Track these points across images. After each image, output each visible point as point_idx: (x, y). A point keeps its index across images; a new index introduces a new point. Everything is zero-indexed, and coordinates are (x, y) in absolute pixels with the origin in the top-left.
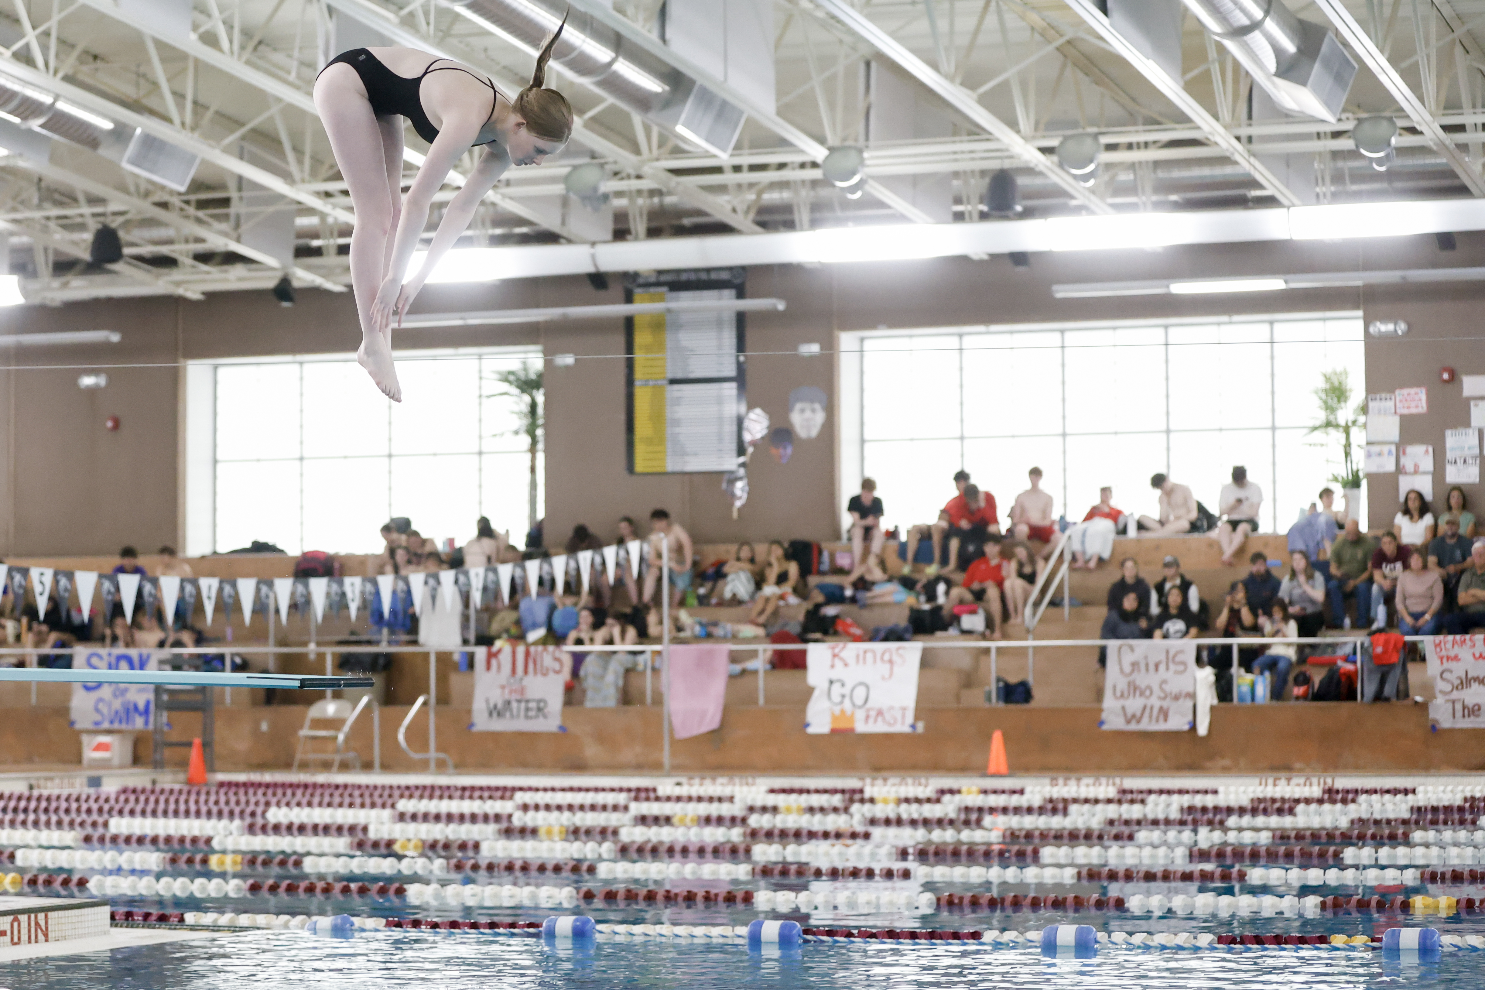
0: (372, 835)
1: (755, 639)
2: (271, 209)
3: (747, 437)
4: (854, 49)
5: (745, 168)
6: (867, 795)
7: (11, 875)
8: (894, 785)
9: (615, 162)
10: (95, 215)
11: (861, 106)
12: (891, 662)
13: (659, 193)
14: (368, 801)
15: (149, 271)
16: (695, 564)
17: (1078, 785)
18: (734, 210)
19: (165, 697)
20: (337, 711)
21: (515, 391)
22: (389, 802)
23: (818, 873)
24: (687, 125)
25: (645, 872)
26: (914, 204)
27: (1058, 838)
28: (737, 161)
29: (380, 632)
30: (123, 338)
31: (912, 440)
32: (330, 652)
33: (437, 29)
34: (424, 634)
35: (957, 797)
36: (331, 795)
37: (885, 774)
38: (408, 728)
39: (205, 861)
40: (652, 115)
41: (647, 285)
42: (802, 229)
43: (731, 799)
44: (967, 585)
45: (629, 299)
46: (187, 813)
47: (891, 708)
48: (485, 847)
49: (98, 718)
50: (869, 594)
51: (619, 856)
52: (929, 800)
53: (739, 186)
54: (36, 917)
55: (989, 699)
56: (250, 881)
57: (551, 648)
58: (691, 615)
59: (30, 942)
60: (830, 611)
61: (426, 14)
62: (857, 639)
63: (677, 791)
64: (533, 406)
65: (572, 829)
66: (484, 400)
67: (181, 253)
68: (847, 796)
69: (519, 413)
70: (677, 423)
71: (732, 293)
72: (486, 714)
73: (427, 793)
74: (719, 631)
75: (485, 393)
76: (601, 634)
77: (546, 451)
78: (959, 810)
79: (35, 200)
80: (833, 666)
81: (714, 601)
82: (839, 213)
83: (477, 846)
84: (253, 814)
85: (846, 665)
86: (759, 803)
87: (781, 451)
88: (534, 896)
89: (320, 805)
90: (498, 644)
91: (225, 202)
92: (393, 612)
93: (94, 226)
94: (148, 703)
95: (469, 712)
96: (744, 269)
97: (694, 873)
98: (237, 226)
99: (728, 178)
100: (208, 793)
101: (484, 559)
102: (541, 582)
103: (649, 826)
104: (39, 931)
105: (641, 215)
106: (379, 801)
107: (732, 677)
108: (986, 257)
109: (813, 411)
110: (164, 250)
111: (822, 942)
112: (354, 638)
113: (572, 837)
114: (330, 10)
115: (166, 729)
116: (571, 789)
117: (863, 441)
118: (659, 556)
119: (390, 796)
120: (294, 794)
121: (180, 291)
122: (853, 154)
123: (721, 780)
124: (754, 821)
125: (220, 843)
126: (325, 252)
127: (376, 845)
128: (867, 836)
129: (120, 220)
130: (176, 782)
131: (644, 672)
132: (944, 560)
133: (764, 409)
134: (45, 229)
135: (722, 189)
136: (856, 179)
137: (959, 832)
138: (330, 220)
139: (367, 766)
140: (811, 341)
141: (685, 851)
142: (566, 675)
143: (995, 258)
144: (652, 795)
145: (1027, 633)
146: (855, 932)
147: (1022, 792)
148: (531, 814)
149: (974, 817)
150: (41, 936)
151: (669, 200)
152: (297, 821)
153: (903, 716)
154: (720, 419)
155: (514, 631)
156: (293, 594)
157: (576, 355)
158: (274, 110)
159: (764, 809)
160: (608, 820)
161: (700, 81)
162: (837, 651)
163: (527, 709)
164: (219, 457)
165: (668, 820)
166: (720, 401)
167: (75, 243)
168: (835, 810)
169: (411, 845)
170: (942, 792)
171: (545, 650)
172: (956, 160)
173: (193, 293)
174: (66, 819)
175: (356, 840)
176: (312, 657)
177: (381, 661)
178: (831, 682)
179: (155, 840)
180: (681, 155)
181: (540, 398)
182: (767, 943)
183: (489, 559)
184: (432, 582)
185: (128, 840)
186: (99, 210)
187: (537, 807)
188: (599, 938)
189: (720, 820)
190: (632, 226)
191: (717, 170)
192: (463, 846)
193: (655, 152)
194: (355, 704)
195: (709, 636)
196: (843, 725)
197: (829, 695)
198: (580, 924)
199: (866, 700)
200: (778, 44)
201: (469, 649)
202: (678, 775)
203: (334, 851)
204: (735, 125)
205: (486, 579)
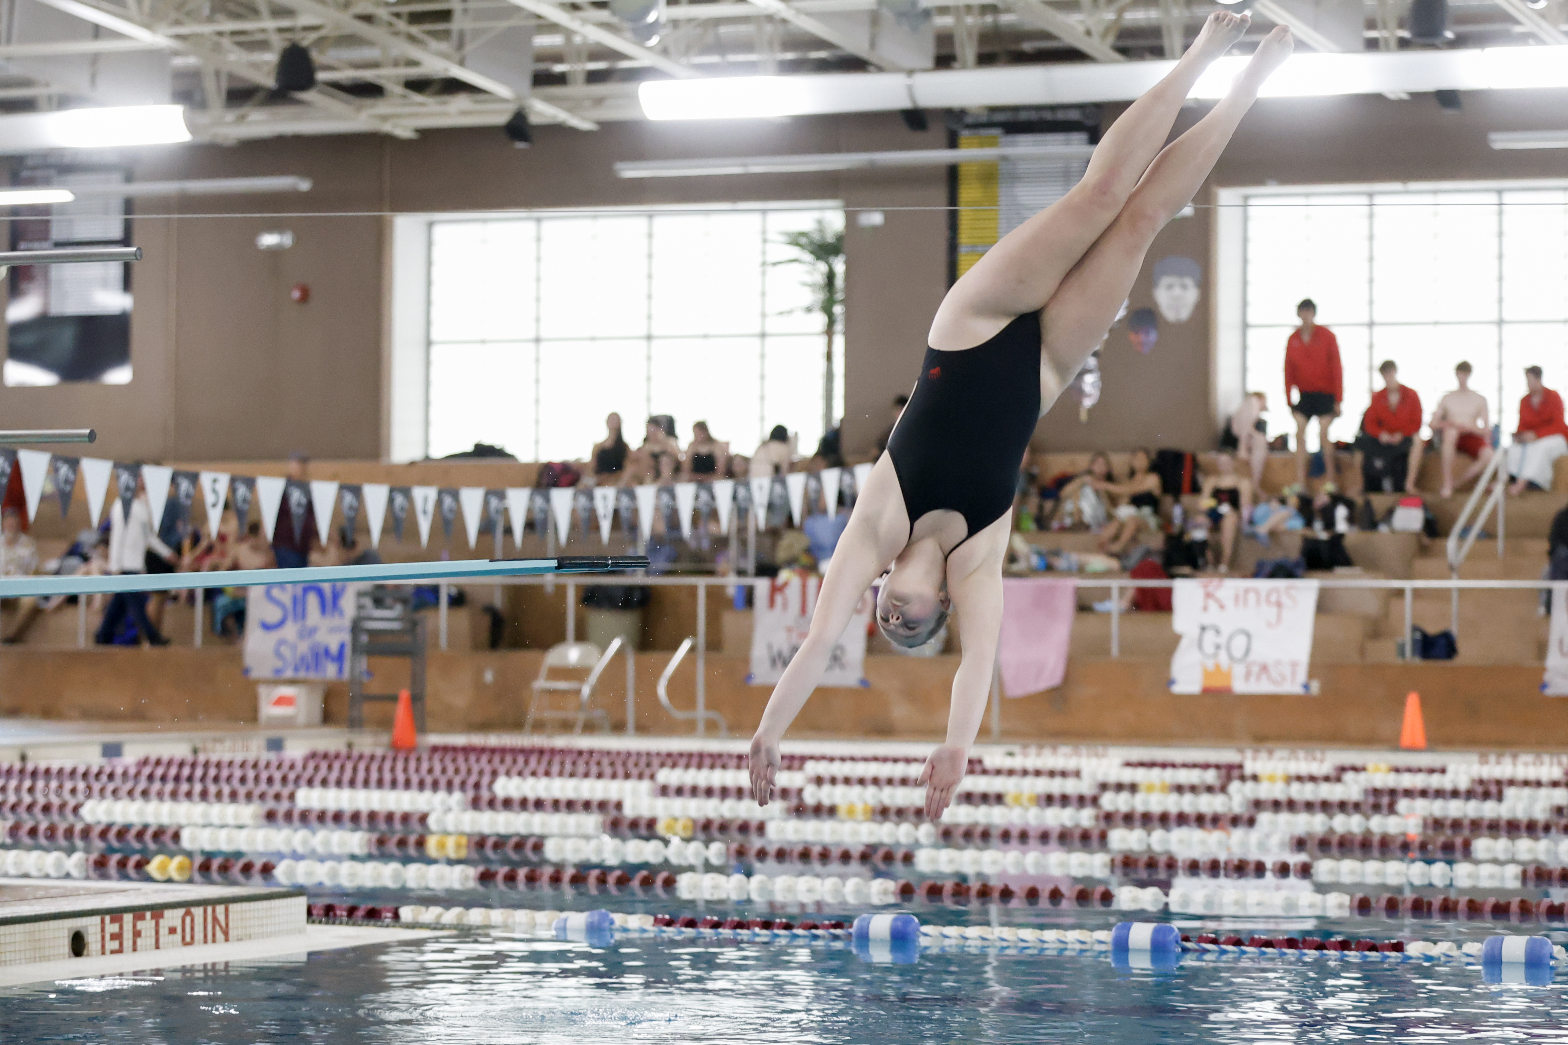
0: (628, 812)
1: (1107, 574)
2: (504, 24)
6: (1249, 769)
7: (178, 860)
8: (1281, 759)
10: (281, 30)
12: (1279, 605)
13: (994, 9)
14: (620, 770)
15: (347, 102)
16: (1031, 477)
17: (1514, 764)
18: (1088, 33)
19: (364, 639)
20: (582, 657)
21: (808, 257)
22: (647, 772)
23: (1193, 869)
25: (973, 863)
26: (1316, 28)
27: (1494, 828)
30: (315, 184)
32: (572, 583)
35: (1362, 776)
36: (574, 763)
37: (1269, 745)
38: (671, 680)
39: (421, 843)
41: (977, 126)
43: (1077, 774)
45: (953, 143)
46: (394, 784)
47: (1278, 663)
48: (772, 829)
49: (279, 664)
51: (941, 842)
52: (1327, 779)
53: (1095, 2)
54: (214, 911)
55: (1401, 652)
56: (481, 868)
58: (1028, 541)
59: (205, 942)
63: (1009, 763)
64: (831, 277)
65: (879, 807)
66: (770, 269)
67: (388, 78)
68: (1224, 772)
69: (812, 286)
71: (1082, 137)
72: (767, 664)
73: (694, 761)
74: (1061, 563)
75: (771, 259)
77: (847, 334)
78: (1366, 792)
79: (206, 11)
80: (1205, 608)
81: (1055, 523)
83: (761, 828)
84: (477, 786)
85: (1222, 607)
86: (1113, 780)
87: (1142, 337)
88: (838, 890)
89: (561, 774)
90: (784, 575)
91: (445, 15)
93: (279, 43)
94: (342, 647)
95: (746, 661)
96: (1099, 106)
97: (1037, 864)
98: (461, 45)
100: (419, 760)
101: (769, 469)
102: (840, 498)
103: (977, 805)
104: (218, 928)
105: (970, 35)
106: (635, 771)
108: (1405, 97)
109: (1184, 287)
110: (368, 75)
111: (1207, 951)
113: (879, 818)
115: (365, 679)
116: (876, 759)
117: (1246, 326)
119: (648, 765)
120: (526, 762)
121: (387, 128)
123: (1064, 750)
124: (1110, 801)
125: (439, 821)
126: (569, 78)
127: (634, 825)
128: (1251, 822)
129: (313, 36)
130: (376, 745)
134: (217, 48)
135: (1072, 5)
137: (1367, 818)
138: (578, 39)
139: (618, 728)
141: (1024, 836)
143: (1417, 97)
144: (978, 768)
145: (1451, 571)
146: (1245, 940)
147: (1443, 771)
148: (826, 788)
149: (1385, 801)
150: (219, 935)
151: (1006, 19)
152: (531, 796)
153: (1294, 674)
155: (805, 560)
156: (530, 511)
157: (885, 211)
159: (1119, 787)
162: (1211, 589)
164: (435, 336)
165: (999, 799)
167: (255, 66)
168: (1210, 789)
169: (679, 827)
170: (1343, 769)
173: (404, 130)
174: (242, 791)
175: (610, 819)
176: (550, 589)
177: (636, 596)
178: (1203, 629)
179: (355, 817)
181: (839, 266)
182: (1135, 951)
183: (777, 469)
185: (321, 817)
186: (285, 23)
187: (833, 781)
188: (923, 941)
189: (1065, 800)
190: (958, 52)
192: (744, 828)
194: (604, 648)
195: (1049, 568)
196: (1217, 683)
197: (1200, 646)
198: (899, 924)
199: (1247, 652)
201: (747, 581)
202: (1010, 743)
203: (581, 831)
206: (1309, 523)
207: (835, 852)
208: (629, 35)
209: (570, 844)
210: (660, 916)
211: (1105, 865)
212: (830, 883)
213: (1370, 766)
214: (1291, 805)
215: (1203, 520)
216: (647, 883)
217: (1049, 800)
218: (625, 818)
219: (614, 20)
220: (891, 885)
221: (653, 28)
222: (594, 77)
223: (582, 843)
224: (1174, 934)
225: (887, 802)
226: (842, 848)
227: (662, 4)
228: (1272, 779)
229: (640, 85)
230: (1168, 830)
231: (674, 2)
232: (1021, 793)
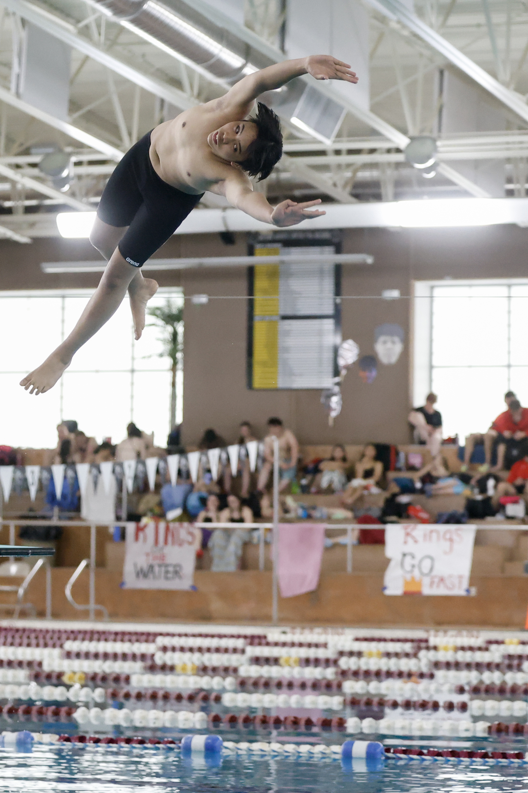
0: (46, 668)
1: (345, 520)
3: (342, 362)
4: (431, 60)
5: (344, 152)
8: (452, 636)
11: (436, 105)
12: (451, 540)
14: (41, 642)
16: (300, 461)
18: (335, 185)
20: (18, 571)
21: (160, 322)
22: (58, 643)
23: (395, 705)
24: (300, 117)
25: (260, 701)
26: (475, 182)
28: (339, 146)
29: (52, 509)
31: (471, 367)
32: (13, 525)
33: (107, 39)
34: (85, 511)
35: (502, 647)
36: (13, 637)
37: (445, 627)
38: (74, 586)
41: (265, 242)
42: (387, 201)
43: (325, 645)
44: (511, 481)
45: (251, 252)
47: (450, 576)
48: (134, 680)
50: (434, 487)
51: (239, 688)
52: (480, 649)
53: (339, 166)
55: (527, 570)
57: (186, 524)
58: (296, 500)
60: (404, 499)
61: (99, 26)
62: (424, 521)
64: (175, 335)
65: (201, 666)
69: (164, 341)
70: (286, 350)
71: (331, 249)
72: (134, 576)
73: (88, 636)
74: (316, 514)
76: (226, 513)
77: (185, 371)
80: (405, 542)
81: (313, 489)
82: (417, 189)
83: (127, 679)
85: (416, 542)
87: (367, 374)
88: (174, 720)
90: (145, 520)
92: (64, 494)
95: (121, 573)
96: (342, 231)
97: (298, 702)
99: (331, 159)
101: (133, 454)
102: (180, 473)
106: (50, 642)
107: (328, 549)
109: (393, 343)
111: (401, 759)
112: (32, 514)
113: (201, 673)
114: (24, 22)
116: (200, 635)
117: (431, 367)
118: (272, 453)
119: (59, 638)
122: (429, 143)
123: (318, 630)
124: (345, 663)
126: (14, 210)
127: (49, 676)
128: (432, 676)
131: (257, 546)
132: (494, 462)
133: (355, 340)
135: (325, 168)
136: (430, 162)
137: (504, 674)
138: (19, 186)
139: (41, 615)
140: (393, 288)
141: (290, 685)
142: (197, 545)
144: (264, 641)
146: (425, 751)
148: (169, 654)
149: (515, 662)
153: (460, 582)
154: (321, 348)
155: (157, 510)
157: (210, 295)
159: (351, 654)
161: (310, 83)
162: (409, 530)
163: (167, 572)
165: (276, 661)
166: (320, 333)
168: (407, 655)
169: (77, 677)
170: (490, 642)
171: (181, 526)
172: (508, 149)
175: (33, 672)
177: (53, 532)
178: (404, 555)
180: (294, 141)
181: (180, 328)
182: (356, 758)
183: (139, 455)
184: (95, 471)
187: (174, 649)
188: (225, 752)
189: (317, 662)
191: (322, 153)
192: (117, 679)
194: (32, 565)
195: (309, 517)
196: (412, 589)
197: (402, 564)
198: (209, 741)
199: (431, 569)
200: (372, 55)
201: (122, 524)
202: (284, 626)
203: (17, 680)
204: (338, 119)
205: (136, 469)
208: (51, 184)
210: (62, 735)
212: (169, 714)
213: (507, 640)
214: (457, 666)
217: (307, 662)
218: (43, 671)
219: (42, 175)
221: (65, 181)
222: (29, 210)
223: (16, 688)
224: (380, 748)
225: (207, 663)
226: (177, 692)
227: (71, 165)
228: (446, 649)
229: (57, 215)
230: (380, 681)
231: (78, 164)
232: (290, 657)
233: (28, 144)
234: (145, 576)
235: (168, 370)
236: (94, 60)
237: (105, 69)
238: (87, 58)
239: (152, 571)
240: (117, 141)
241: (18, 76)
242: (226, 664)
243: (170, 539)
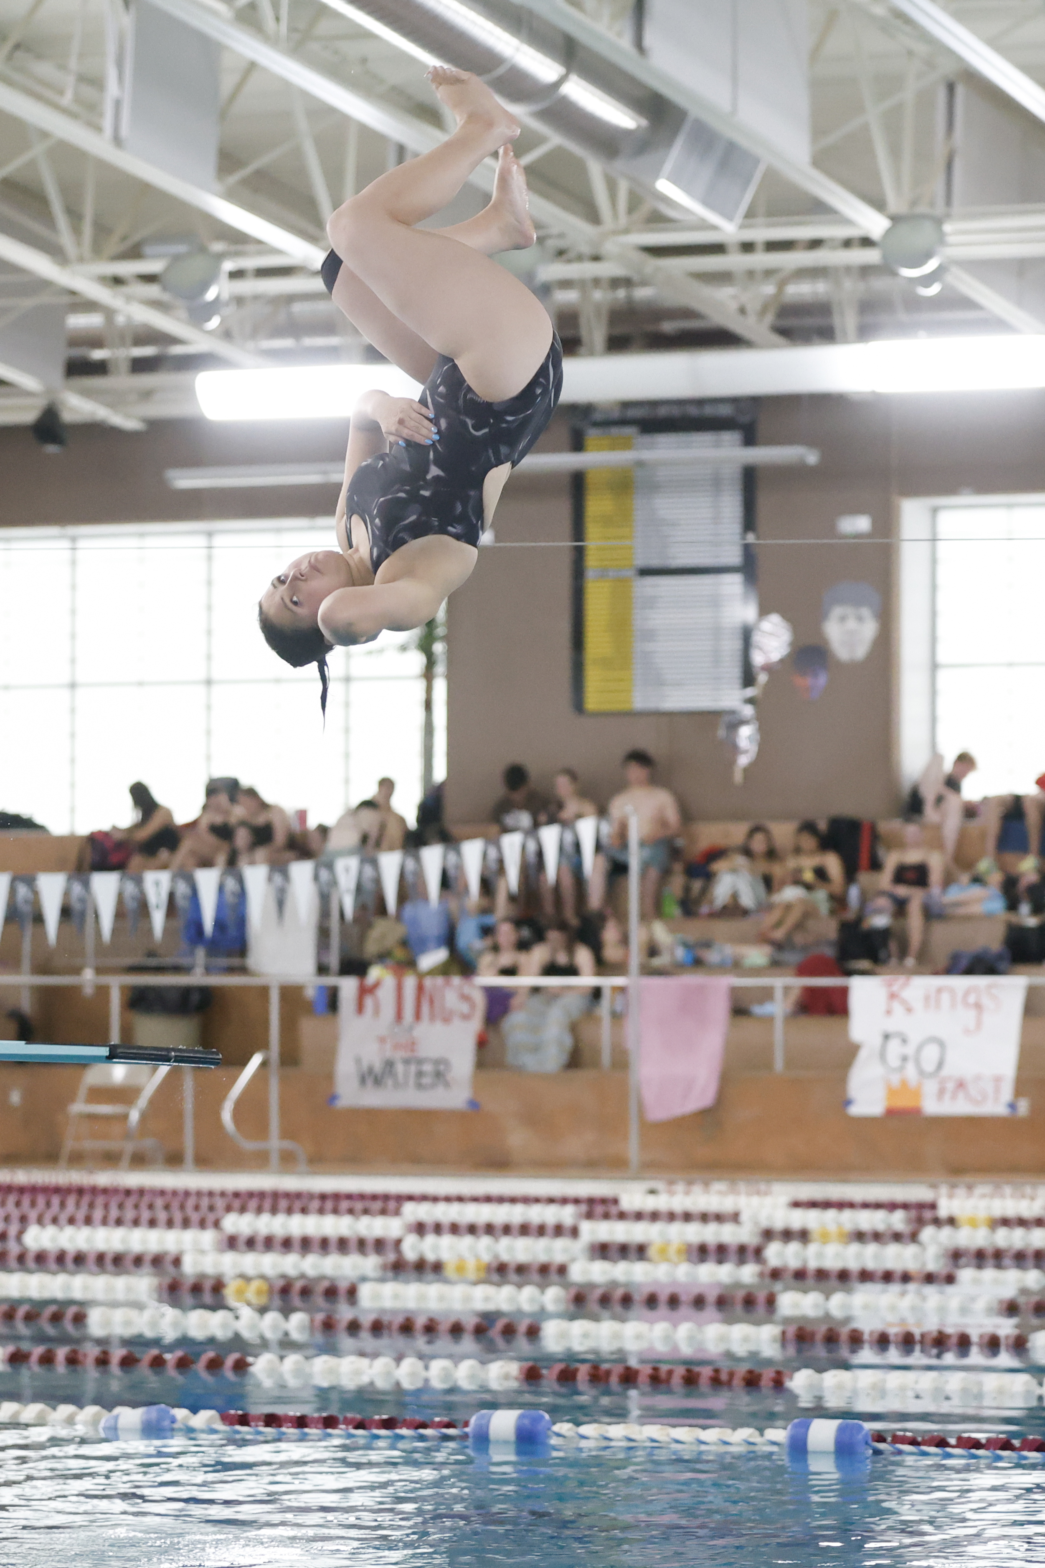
0: (189, 1270)
2: (28, 303)
3: (758, 659)
4: (930, 64)
5: (760, 247)
6: (943, 1212)
8: (983, 1196)
9: (561, 236)
11: (940, 151)
12: (978, 1006)
13: (627, 282)
14: (178, 1216)
18: (742, 311)
20: (128, 1076)
22: (210, 1218)
23: (882, 1342)
24: (675, 180)
26: (1020, 303)
28: (749, 235)
29: (192, 953)
31: (1010, 665)
32: (116, 985)
33: (292, 29)
34: (257, 956)
36: (121, 1206)
37: (968, 1179)
38: (238, 1103)
40: (620, 165)
41: (607, 423)
42: (846, 341)
43: (735, 1217)
45: (578, 445)
47: (978, 1078)
48: (365, 1292)
51: (572, 1308)
52: (1039, 1223)
53: (751, 274)
56: (11, 1348)
57: (456, 980)
58: (672, 931)
63: (650, 1203)
65: (495, 1264)
68: (913, 1213)
70: (650, 635)
71: (736, 436)
72: (355, 1082)
73: (267, 1203)
74: (712, 956)
76: (535, 958)
77: (449, 676)
80: (889, 1012)
81: (705, 908)
82: (902, 316)
83: (352, 1292)
84: (3, 1237)
85: (909, 1010)
86: (779, 1224)
87: (808, 681)
89: (105, 1222)
90: (375, 973)
92: (219, 924)
95: (329, 1077)
96: (757, 402)
97: (691, 1339)
99: (734, 261)
102: (444, 879)
103: (614, 1261)
105: (598, 313)
106: (195, 1217)
109: (860, 619)
111: (905, 1454)
112: (153, 962)
113: (495, 1277)
116: (488, 1199)
117: (934, 667)
119: (211, 1207)
120: (63, 1205)
122: (928, 228)
123: (719, 1186)
124: (776, 1254)
126: (112, 368)
127: (196, 1286)
128: (949, 1280)
131: (598, 1021)
133: (784, 615)
135: (723, 277)
136: (931, 265)
138: (120, 320)
139: (174, 1160)
140: (856, 510)
141: (673, 1301)
142: (477, 1022)
144: (613, 1210)
146: (951, 1440)
148: (430, 1239)
151: (642, 293)
152: (70, 1249)
153: (997, 1090)
154: (717, 632)
155: (399, 954)
156: (67, 894)
158: (38, 150)
159: (787, 1235)
160: (549, 1250)
161: (694, 112)
162: (895, 988)
163: (420, 1074)
165: (641, 1251)
166: (715, 602)
168: (897, 1237)
169: (250, 1291)
171: (448, 984)
175: (167, 1281)
176: (88, 991)
177: (195, 998)
178: (887, 1037)
180: (661, 225)
182: (815, 1452)
187: (438, 1229)
189: (721, 1253)
190: (584, 333)
191: (717, 249)
192: (331, 1293)
193: (623, 220)
195: (698, 963)
196: (902, 1103)
197: (882, 1055)
198: (526, 1422)
199: (940, 1065)
200: (815, 54)
201: (330, 980)
202: (652, 1178)
203: (132, 1297)
204: (747, 182)
205: (360, 873)
206: (1012, 905)
207: (444, 1326)
208: (182, 313)
209: (119, 1315)
210: (229, 1411)
211: (774, 1340)
212: (438, 1364)
214: (997, 1258)
215: (883, 902)
216: (214, 1365)
217: (702, 1253)
218: (185, 1277)
219: (166, 297)
220: (514, 1368)
221: (211, 308)
222: (140, 366)
223: (133, 1314)
224: (863, 1435)
225: (505, 1257)
226: (453, 1319)
227: (224, 278)
228: (973, 1223)
229: (196, 377)
230: (849, 1291)
231: (237, 275)
232: (668, 1243)
233: (136, 238)
234: (378, 1081)
235: (417, 677)
236: (265, 70)
237: (287, 87)
238: (252, 66)
239: (390, 1072)
240: (311, 229)
241: (118, 104)
242: (543, 1258)
243: (425, 1009)
